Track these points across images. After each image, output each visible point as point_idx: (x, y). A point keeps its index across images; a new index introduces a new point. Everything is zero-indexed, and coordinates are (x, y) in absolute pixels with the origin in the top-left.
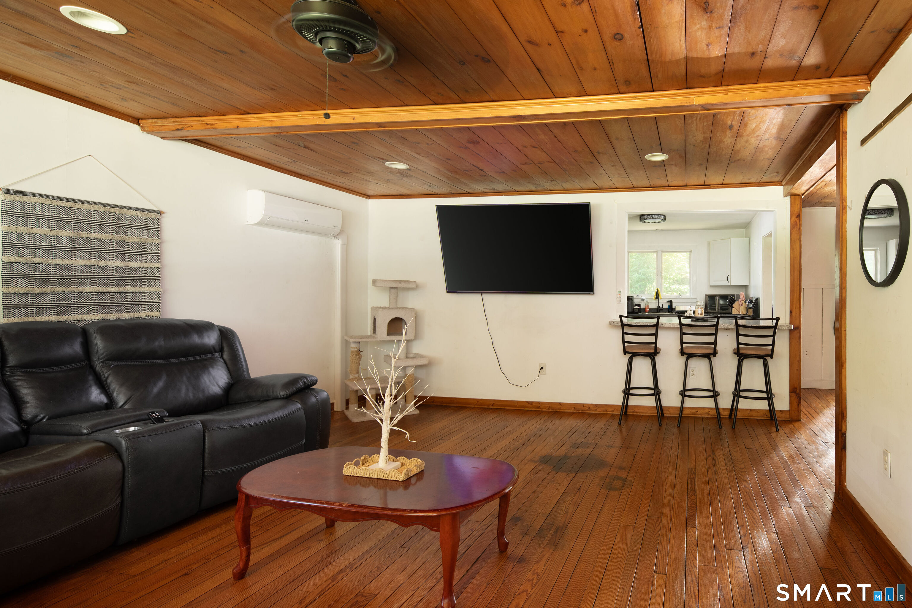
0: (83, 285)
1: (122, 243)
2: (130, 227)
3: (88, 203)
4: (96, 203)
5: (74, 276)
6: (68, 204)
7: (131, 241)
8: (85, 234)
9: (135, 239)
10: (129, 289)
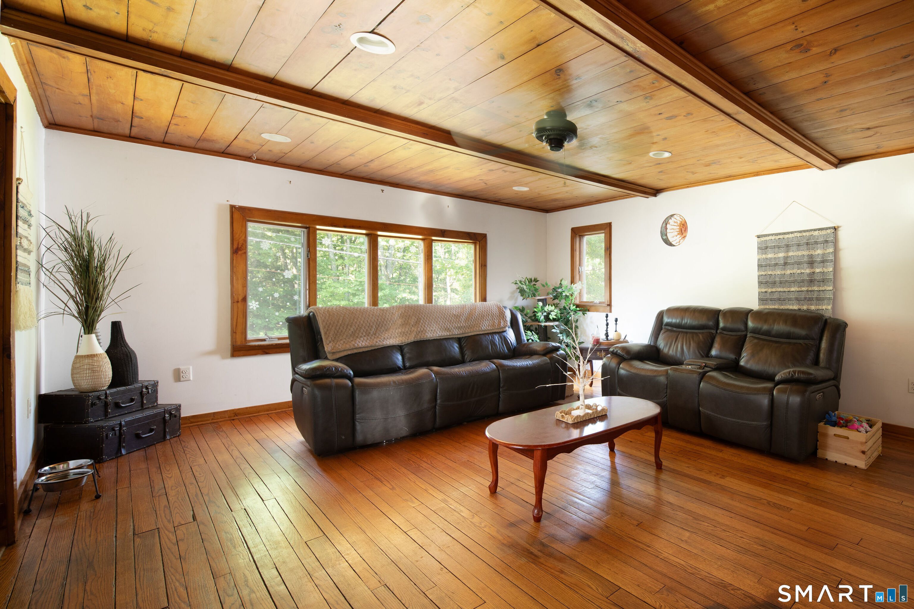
0: (790, 287)
1: (811, 256)
2: (816, 243)
3: (792, 233)
4: (796, 232)
5: (786, 281)
6: (781, 237)
7: (816, 253)
8: (790, 254)
9: (819, 252)
10: (816, 288)
